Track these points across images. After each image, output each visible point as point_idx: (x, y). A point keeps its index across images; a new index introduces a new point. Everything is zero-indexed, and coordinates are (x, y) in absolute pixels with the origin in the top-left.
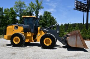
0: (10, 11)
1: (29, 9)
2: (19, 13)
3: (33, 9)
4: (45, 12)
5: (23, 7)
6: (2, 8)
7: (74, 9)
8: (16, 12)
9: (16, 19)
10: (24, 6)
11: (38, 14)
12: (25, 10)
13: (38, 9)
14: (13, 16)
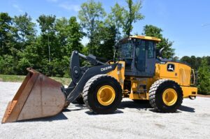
0: (68, 24)
1: (111, 19)
2: (88, 29)
3: (120, 19)
4: (147, 27)
5: (98, 16)
6: (53, 17)
8: (82, 26)
9: (80, 44)
10: (101, 13)
12: (101, 22)
13: (130, 21)
14: (75, 37)
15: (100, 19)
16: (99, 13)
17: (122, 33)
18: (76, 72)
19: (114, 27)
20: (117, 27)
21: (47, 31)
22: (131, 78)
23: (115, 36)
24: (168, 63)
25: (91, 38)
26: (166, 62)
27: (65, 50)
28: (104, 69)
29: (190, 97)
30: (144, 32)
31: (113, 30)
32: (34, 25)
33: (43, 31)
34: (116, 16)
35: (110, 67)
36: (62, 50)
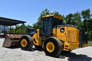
24: (61, 27)
28: (32, 33)
35: (34, 32)
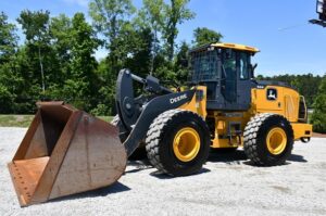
0: (71, 26)
1: (143, 18)
2: (106, 35)
3: (156, 17)
4: (199, 31)
5: (122, 12)
6: (44, 12)
7: (311, 21)
8: (95, 30)
9: (93, 59)
10: (126, 8)
11: (175, 40)
12: (128, 23)
13: (174, 21)
14: (85, 47)
15: (126, 19)
16: (123, 8)
17: (161, 41)
18: (128, 106)
19: (149, 30)
20: (153, 31)
21: (36, 38)
22: (216, 114)
23: (150, 46)
24: (268, 87)
25: (112, 48)
26: (265, 86)
27: (69, 70)
28: (175, 100)
29: (302, 139)
30: (195, 40)
31: (147, 36)
32: (13, 27)
33: (29, 38)
34: (151, 12)
35: (184, 96)
36: (64, 70)
